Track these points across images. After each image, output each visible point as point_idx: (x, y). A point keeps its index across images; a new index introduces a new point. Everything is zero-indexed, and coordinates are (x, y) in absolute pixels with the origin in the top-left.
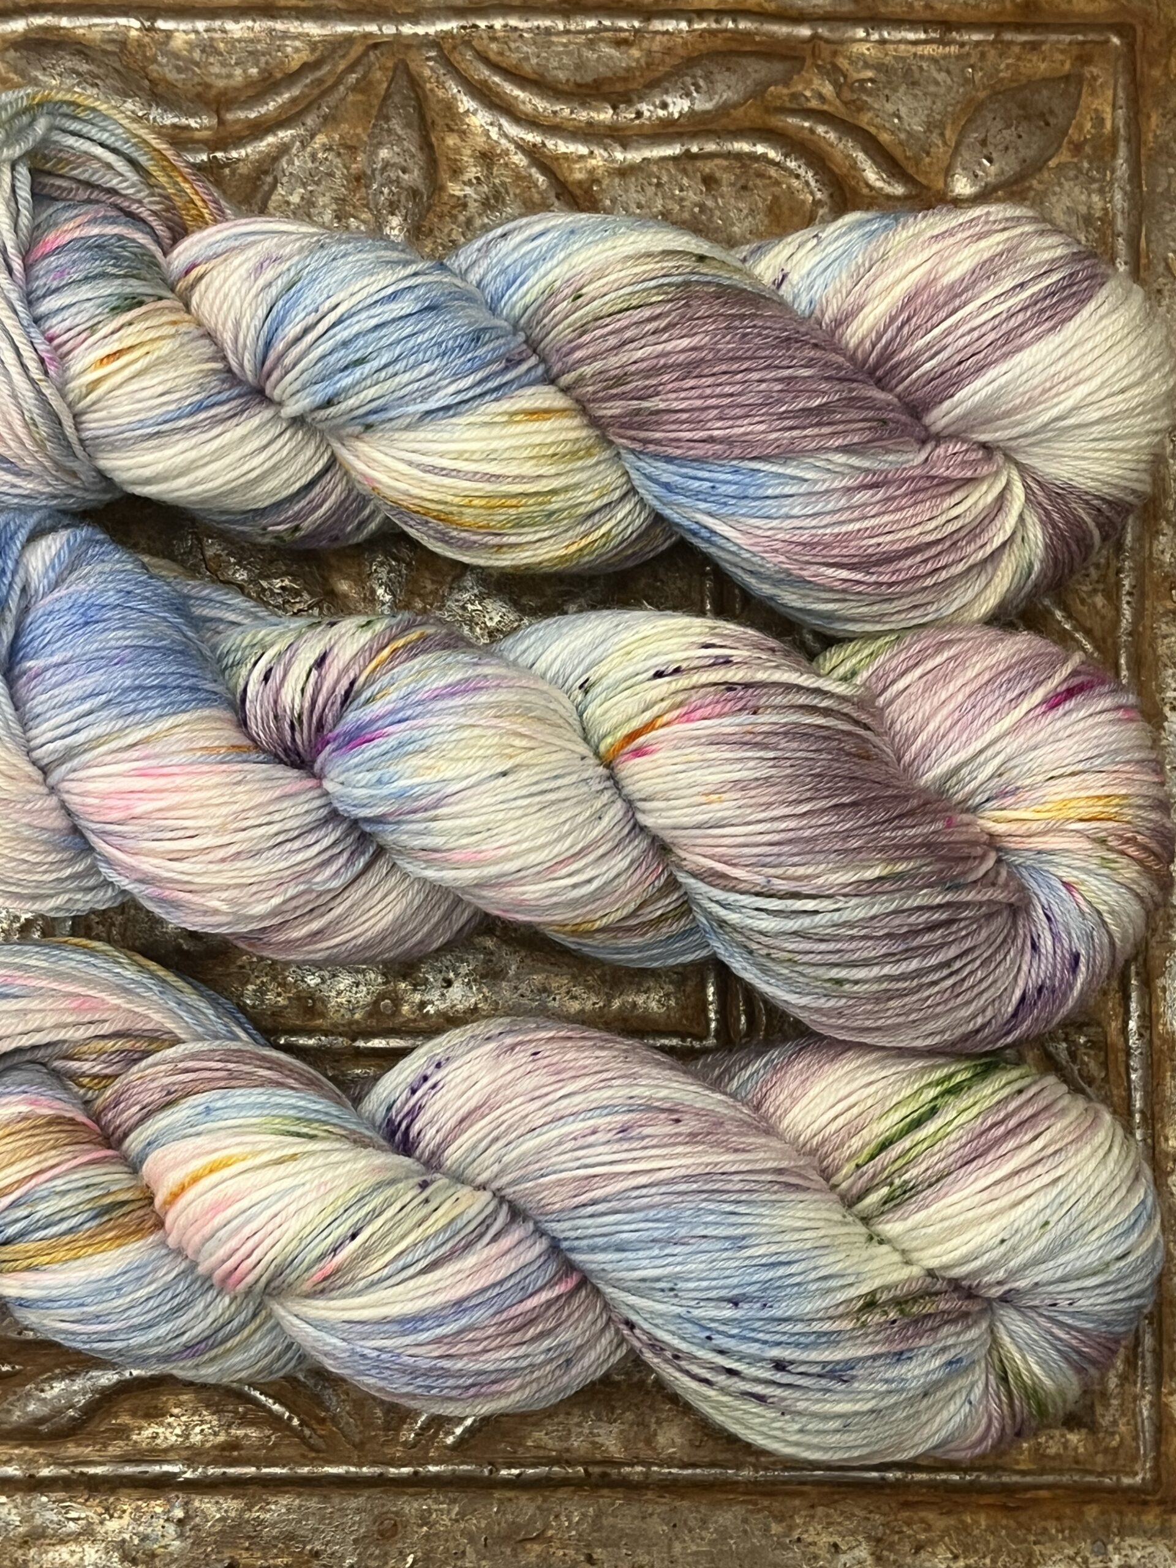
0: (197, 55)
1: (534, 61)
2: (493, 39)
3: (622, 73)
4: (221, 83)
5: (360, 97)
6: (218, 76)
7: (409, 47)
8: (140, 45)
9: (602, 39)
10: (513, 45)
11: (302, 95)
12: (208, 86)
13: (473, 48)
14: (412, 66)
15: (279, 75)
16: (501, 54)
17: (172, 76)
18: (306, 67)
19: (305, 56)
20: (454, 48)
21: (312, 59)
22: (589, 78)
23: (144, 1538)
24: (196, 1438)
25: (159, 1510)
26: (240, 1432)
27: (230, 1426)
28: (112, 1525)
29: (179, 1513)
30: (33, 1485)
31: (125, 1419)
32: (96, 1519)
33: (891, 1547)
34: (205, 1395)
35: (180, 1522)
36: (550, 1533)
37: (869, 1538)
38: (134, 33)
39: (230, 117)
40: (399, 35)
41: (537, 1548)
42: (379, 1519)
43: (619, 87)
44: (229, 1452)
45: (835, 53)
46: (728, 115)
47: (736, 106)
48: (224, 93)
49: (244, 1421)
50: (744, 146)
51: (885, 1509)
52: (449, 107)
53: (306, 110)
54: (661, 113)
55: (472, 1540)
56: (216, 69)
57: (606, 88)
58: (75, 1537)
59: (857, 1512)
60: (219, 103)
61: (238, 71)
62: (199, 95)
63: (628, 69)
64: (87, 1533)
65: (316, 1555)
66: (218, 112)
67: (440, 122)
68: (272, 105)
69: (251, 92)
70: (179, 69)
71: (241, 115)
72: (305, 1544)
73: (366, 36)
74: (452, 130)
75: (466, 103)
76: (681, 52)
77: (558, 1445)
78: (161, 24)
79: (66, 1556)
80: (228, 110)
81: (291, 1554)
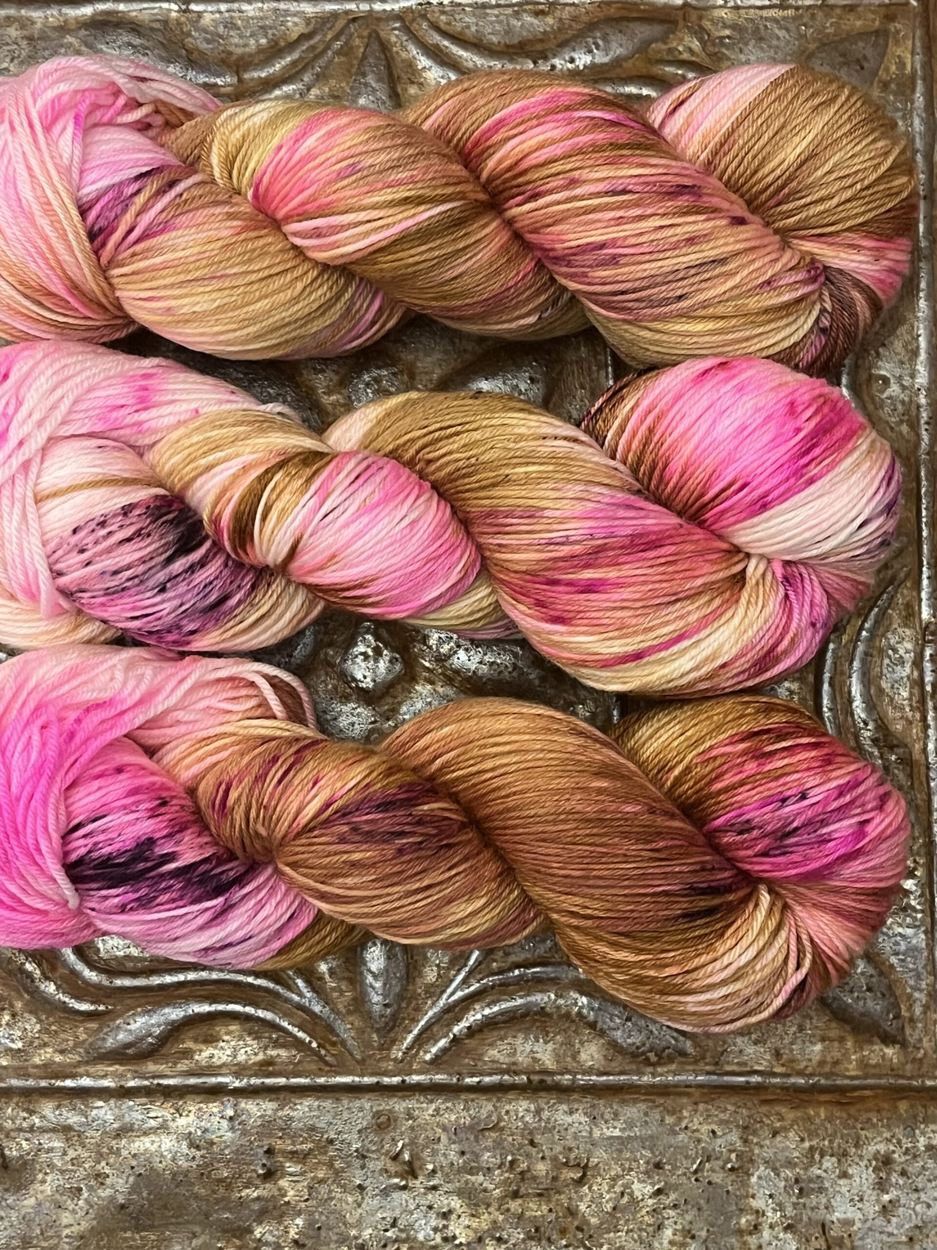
0: (221, 29)
1: (473, 29)
2: (443, 13)
3: (540, 37)
4: (239, 51)
5: (343, 59)
6: (236, 46)
7: (379, 20)
8: (179, 23)
9: (525, 11)
10: (457, 17)
11: (301, 59)
12: (230, 53)
13: (428, 20)
14: (382, 34)
15: (283, 44)
16: (449, 24)
17: (204, 46)
18: (303, 37)
19: (302, 29)
20: (414, 20)
21: (306, 31)
22: (516, 41)
23: (206, 1131)
24: (241, 1057)
25: (215, 1110)
26: (274, 1053)
27: (266, 1048)
28: (182, 1121)
29: (230, 1112)
30: (124, 1093)
31: (190, 1044)
32: (169, 1117)
33: (755, 1133)
34: (248, 1025)
35: (231, 1119)
36: (502, 1124)
37: (737, 1126)
38: (174, 15)
39: (246, 76)
40: (371, 11)
41: (494, 1135)
42: (377, 1115)
43: (539, 47)
44: (266, 1067)
45: (700, 18)
46: (620, 66)
47: (626, 59)
48: (241, 58)
49: (277, 1044)
50: (632, 89)
51: (749, 1104)
52: (410, 65)
53: (304, 69)
54: (570, 66)
55: (445, 1129)
56: (236, 40)
57: (528, 48)
58: (154, 1131)
59: (729, 1107)
60: (238, 66)
61: (252, 42)
62: (223, 61)
63: (545, 33)
64: (164, 1127)
65: (331, 1142)
66: (238, 73)
67: (404, 76)
68: (278, 67)
69: (262, 57)
70: (208, 42)
71: (255, 74)
72: (323, 1134)
73: (347, 12)
74: (413, 83)
75: (423, 61)
76: (585, 19)
77: (507, 1060)
78: (193, 7)
79: (148, 1145)
80: (245, 71)
81: (313, 1141)
